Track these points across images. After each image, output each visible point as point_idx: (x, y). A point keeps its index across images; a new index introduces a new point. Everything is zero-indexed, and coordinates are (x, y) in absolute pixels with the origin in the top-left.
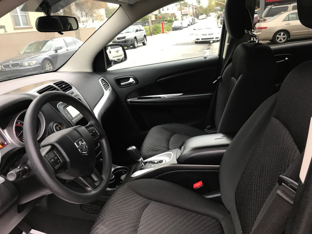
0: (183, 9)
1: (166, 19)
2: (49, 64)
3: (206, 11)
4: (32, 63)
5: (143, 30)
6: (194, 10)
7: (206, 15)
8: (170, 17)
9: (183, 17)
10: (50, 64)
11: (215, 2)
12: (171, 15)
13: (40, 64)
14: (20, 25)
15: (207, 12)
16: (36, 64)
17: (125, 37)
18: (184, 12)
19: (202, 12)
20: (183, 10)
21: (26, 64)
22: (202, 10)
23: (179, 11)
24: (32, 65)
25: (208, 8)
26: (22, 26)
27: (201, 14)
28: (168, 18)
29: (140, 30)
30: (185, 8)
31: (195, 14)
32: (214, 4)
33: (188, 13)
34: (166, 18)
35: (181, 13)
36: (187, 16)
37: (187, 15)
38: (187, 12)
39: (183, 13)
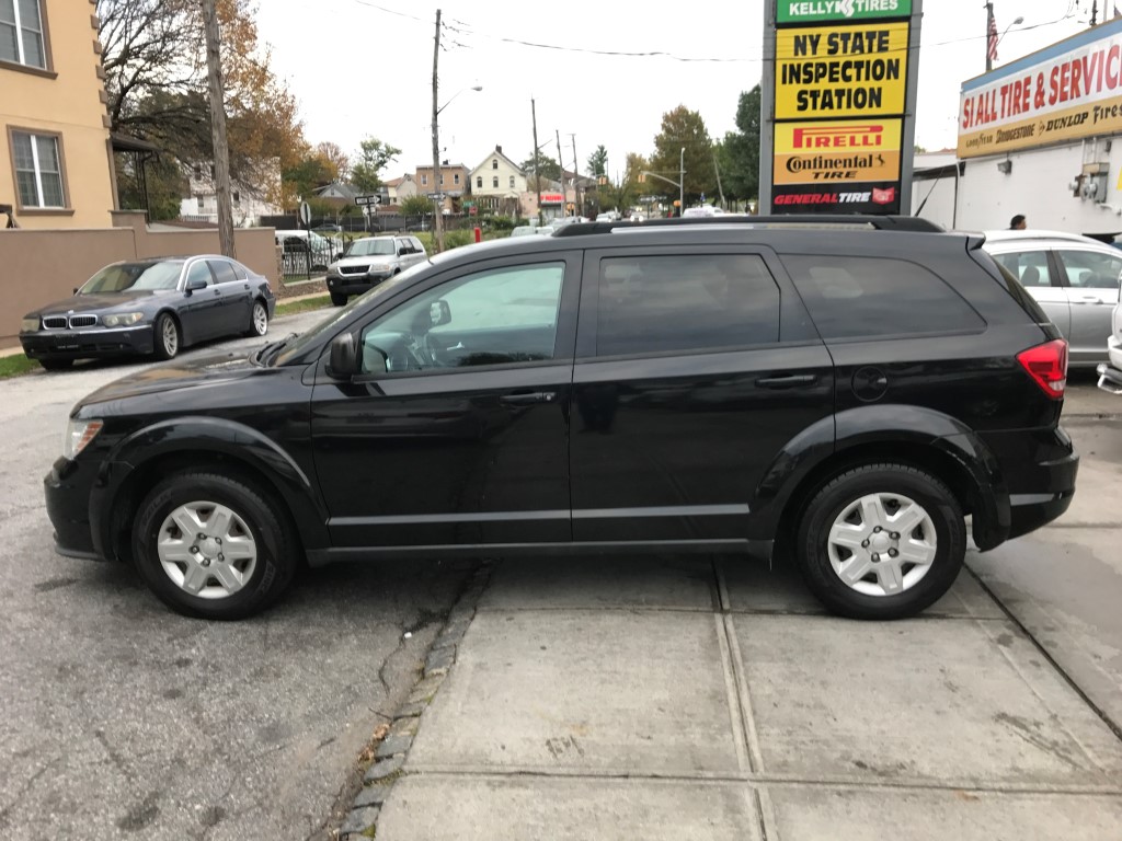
0: (547, 188)
1: (489, 215)
2: (169, 325)
3: (620, 201)
4: (130, 319)
5: (420, 251)
6: (582, 195)
7: (619, 211)
8: (502, 211)
9: (544, 213)
10: (173, 326)
11: (648, 177)
12: (505, 203)
13: (149, 323)
14: (36, 203)
15: (623, 201)
16: (139, 322)
17: (368, 267)
18: (547, 198)
19: (606, 201)
20: (544, 190)
21: (115, 320)
22: (609, 196)
23: (531, 192)
24: (128, 322)
25: (627, 189)
26: (42, 206)
27: (604, 211)
28: (497, 214)
29: (412, 250)
30: (554, 183)
31: (583, 208)
32: (644, 180)
33: (561, 201)
34: (488, 212)
35: (540, 198)
36: (558, 213)
37: (558, 206)
38: (559, 198)
39: (543, 201)
